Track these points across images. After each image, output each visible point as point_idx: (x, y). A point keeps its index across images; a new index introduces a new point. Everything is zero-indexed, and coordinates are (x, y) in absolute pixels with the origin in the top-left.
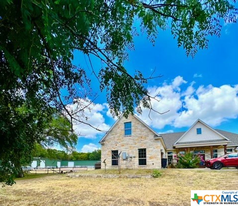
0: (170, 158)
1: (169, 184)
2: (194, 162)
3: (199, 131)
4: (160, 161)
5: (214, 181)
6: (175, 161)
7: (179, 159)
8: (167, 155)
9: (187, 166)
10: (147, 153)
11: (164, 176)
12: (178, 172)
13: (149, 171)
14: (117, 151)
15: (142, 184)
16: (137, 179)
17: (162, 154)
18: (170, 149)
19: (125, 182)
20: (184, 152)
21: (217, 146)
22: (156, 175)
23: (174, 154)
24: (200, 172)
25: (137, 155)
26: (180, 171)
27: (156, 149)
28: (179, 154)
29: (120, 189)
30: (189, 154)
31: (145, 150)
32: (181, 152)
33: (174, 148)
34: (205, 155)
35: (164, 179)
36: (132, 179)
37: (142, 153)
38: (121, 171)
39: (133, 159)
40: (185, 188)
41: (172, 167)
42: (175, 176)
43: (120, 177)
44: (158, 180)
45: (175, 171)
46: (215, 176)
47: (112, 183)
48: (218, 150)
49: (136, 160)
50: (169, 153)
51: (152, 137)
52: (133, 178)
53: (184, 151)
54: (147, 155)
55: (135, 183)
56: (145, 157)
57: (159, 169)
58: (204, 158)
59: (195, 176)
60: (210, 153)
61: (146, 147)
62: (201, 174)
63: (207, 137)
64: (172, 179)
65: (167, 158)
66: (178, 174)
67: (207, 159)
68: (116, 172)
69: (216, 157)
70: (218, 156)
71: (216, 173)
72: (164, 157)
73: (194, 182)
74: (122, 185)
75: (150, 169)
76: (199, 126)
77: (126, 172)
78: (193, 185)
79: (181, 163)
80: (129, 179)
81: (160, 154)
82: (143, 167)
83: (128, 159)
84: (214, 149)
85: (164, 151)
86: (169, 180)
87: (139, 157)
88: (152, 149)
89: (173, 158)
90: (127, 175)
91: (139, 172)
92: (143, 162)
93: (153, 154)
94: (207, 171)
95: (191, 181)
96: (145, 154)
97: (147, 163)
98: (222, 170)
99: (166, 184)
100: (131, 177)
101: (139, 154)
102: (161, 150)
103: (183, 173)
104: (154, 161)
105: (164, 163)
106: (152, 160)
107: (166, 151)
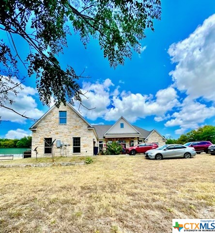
0: (101, 146)
1: (100, 169)
2: (119, 150)
3: (122, 126)
4: (93, 149)
5: (131, 164)
6: (104, 149)
7: (108, 147)
8: (99, 144)
9: (113, 153)
10: (81, 142)
11: (96, 162)
12: (106, 158)
13: (82, 159)
14: (51, 139)
15: (75, 171)
16: (71, 166)
17: (94, 142)
18: (101, 138)
19: (58, 170)
20: (111, 142)
21: (133, 138)
22: (89, 162)
23: (104, 143)
24: (122, 157)
25: (72, 143)
26: (108, 157)
27: (89, 138)
28: (107, 143)
29: (53, 178)
30: (115, 143)
31: (79, 138)
32: (109, 142)
33: (104, 138)
34: (126, 144)
35: (95, 165)
36: (66, 167)
37: (77, 141)
38: (55, 159)
39: (67, 147)
40: (111, 171)
41: (103, 154)
42: (104, 162)
43: (53, 165)
44: (90, 166)
45: (104, 157)
46: (132, 160)
47: (44, 172)
48: (134, 141)
49: (71, 148)
50: (100, 142)
51: (85, 127)
52: (66, 165)
53: (112, 140)
54: (81, 144)
55: (68, 170)
56: (79, 145)
57: (91, 156)
59: (119, 161)
60: (129, 143)
61: (80, 136)
62: (122, 159)
63: (128, 131)
64: (102, 165)
65: (99, 146)
66: (107, 160)
67: (127, 147)
68: (49, 160)
69: (133, 146)
70: (134, 145)
71: (132, 158)
72: (96, 146)
73: (118, 166)
74: (55, 173)
75: (84, 157)
76: (122, 121)
77: (60, 160)
78: (117, 168)
79: (109, 150)
80: (63, 167)
81: (93, 143)
82: (77, 155)
83: (63, 147)
84: (131, 140)
85: (96, 140)
86: (99, 166)
87: (74, 145)
88: (86, 138)
89: (104, 146)
90: (61, 163)
91: (74, 159)
92: (77, 150)
93: (86, 142)
94: (126, 157)
95: (116, 166)
96: (79, 142)
97: (81, 151)
98: (137, 156)
99: (96, 169)
100: (65, 164)
101: (74, 142)
102: (94, 139)
103: (110, 159)
105: (95, 150)
106: (86, 148)
107: (98, 140)
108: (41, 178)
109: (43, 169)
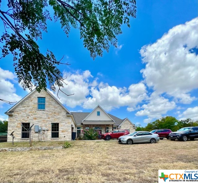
0: (79, 132)
1: (77, 153)
2: (95, 135)
3: (99, 114)
4: (71, 134)
5: (106, 148)
6: (82, 135)
7: (85, 133)
8: (76, 129)
9: (90, 138)
10: (59, 127)
11: (73, 146)
12: (84, 143)
13: (60, 143)
14: (29, 124)
15: (53, 155)
16: (49, 151)
17: (72, 128)
18: (79, 125)
19: (36, 155)
20: (88, 128)
21: (108, 125)
22: (67, 146)
23: (81, 129)
24: (98, 142)
26: (85, 142)
27: (68, 124)
28: (85, 130)
29: (30, 162)
30: (92, 129)
31: (58, 124)
32: (86, 128)
33: (82, 124)
34: (102, 130)
35: (73, 149)
36: (44, 151)
37: (55, 127)
38: (32, 144)
39: (46, 132)
40: (88, 155)
41: (80, 139)
42: (81, 146)
43: (31, 150)
44: (68, 150)
45: (82, 142)
46: (107, 144)
47: (21, 156)
48: (109, 127)
49: (49, 133)
50: (78, 128)
51: (64, 113)
52: (45, 149)
53: (89, 127)
54: (60, 129)
55: (46, 154)
56: (58, 130)
57: (69, 141)
58: (101, 133)
59: (95, 145)
60: (104, 129)
61: (58, 122)
62: (98, 144)
63: (103, 119)
64: (79, 149)
65: (76, 132)
66: (84, 144)
67: (102, 133)
68: (26, 144)
69: (108, 132)
70: (109, 131)
71: (107, 143)
72: (74, 131)
73: (94, 149)
74: (33, 157)
75: (62, 141)
76: (98, 110)
77: (38, 144)
78: (93, 152)
79: (87, 136)
80: (41, 151)
81: (71, 129)
82: (55, 140)
83: (41, 132)
84: (107, 127)
85: (74, 126)
86: (77, 150)
87: (52, 130)
88: (64, 124)
89: (81, 132)
90: (39, 147)
91: (52, 144)
92: (55, 135)
93: (65, 128)
94: (102, 142)
95: (92, 149)
96: (58, 128)
97: (60, 136)
98: (111, 141)
99: (74, 153)
100: (43, 148)
101: (53, 128)
102: (72, 125)
103: (87, 143)
104: (65, 134)
105: (73, 135)
106: (64, 133)
107: (76, 126)
108: (17, 162)
109: (19, 153)
